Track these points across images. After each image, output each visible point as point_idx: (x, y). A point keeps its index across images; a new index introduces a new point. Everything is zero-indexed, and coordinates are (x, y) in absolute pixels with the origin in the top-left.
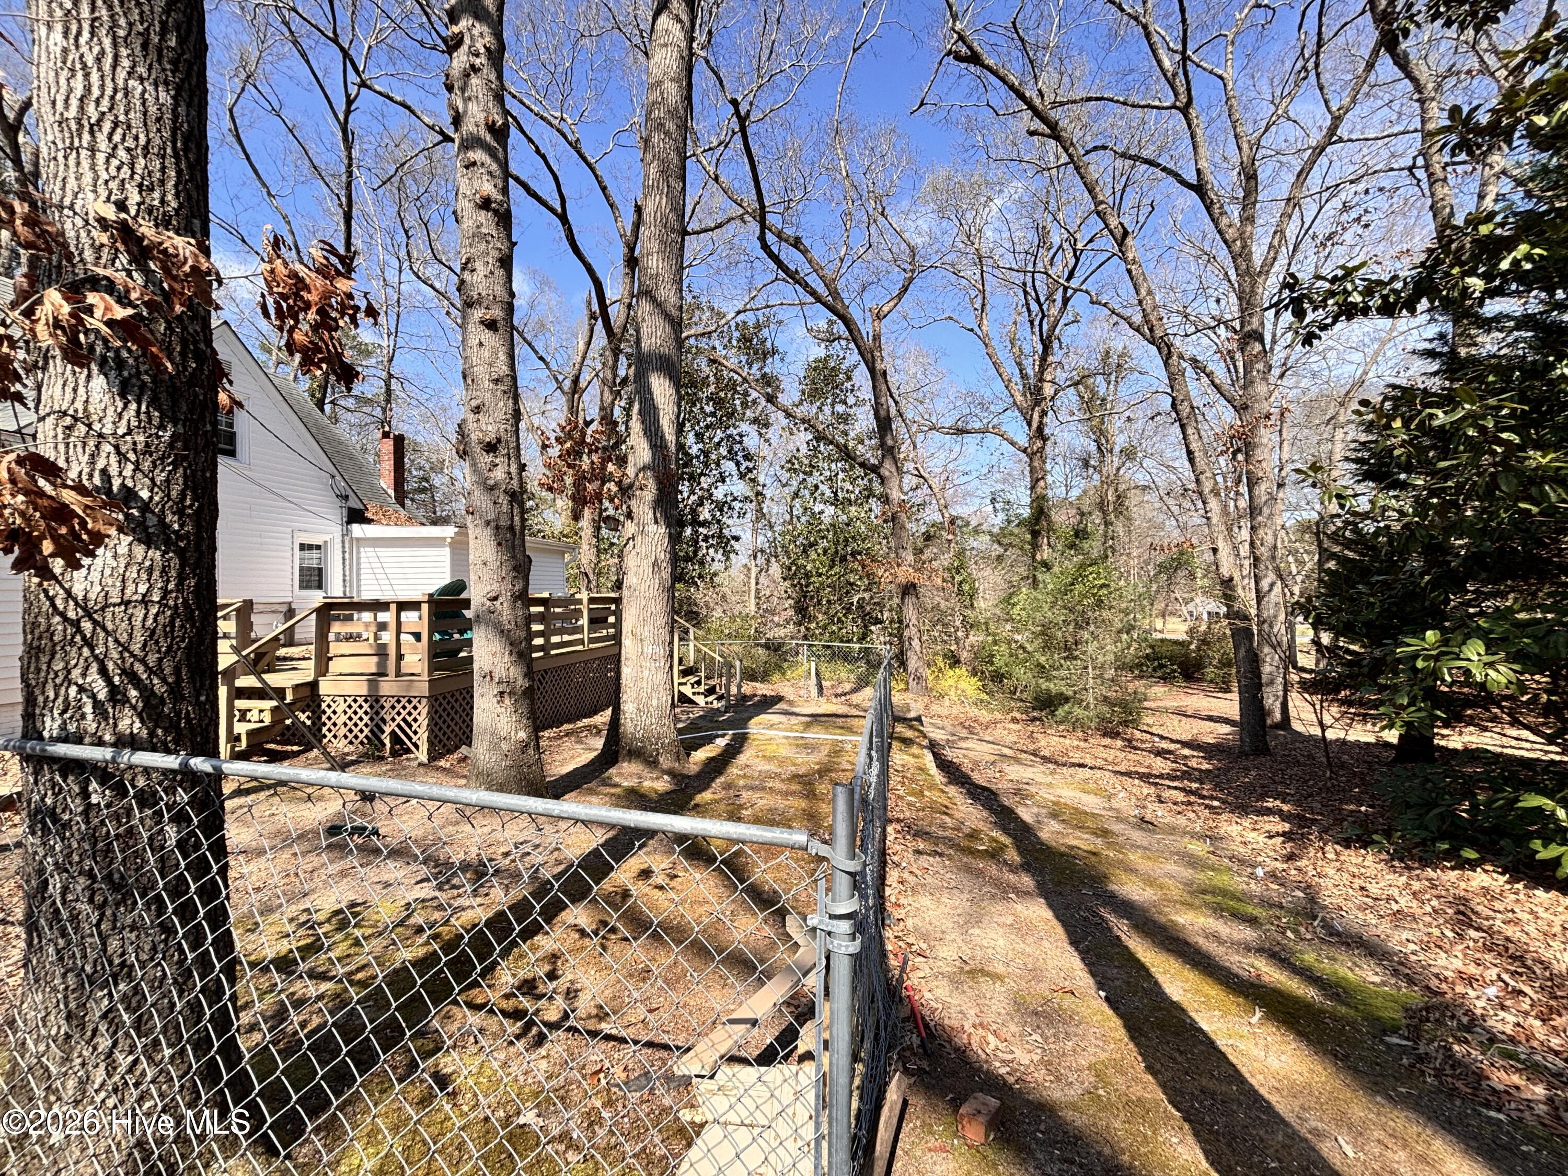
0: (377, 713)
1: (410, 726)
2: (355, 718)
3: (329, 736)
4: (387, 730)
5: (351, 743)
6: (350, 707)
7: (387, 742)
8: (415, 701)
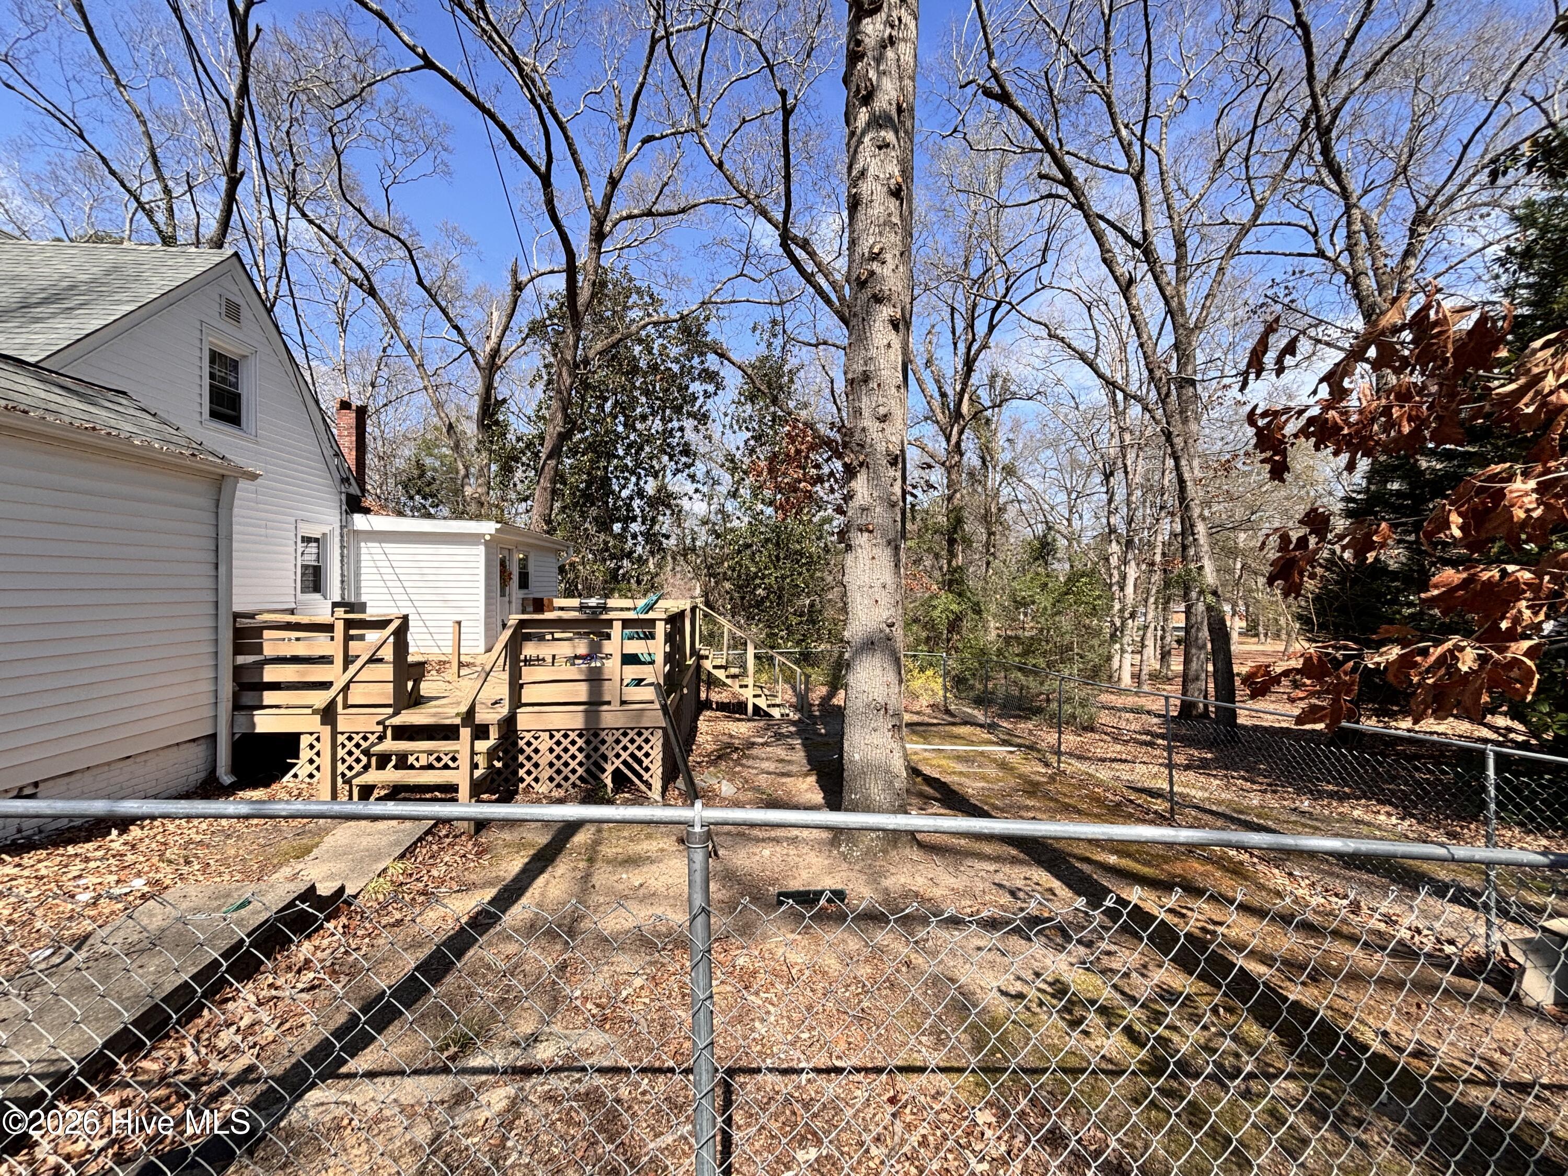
0: (596, 749)
1: (640, 762)
2: (566, 757)
3: (529, 779)
4: (610, 768)
5: (559, 786)
6: (558, 743)
7: (609, 782)
8: (646, 734)
